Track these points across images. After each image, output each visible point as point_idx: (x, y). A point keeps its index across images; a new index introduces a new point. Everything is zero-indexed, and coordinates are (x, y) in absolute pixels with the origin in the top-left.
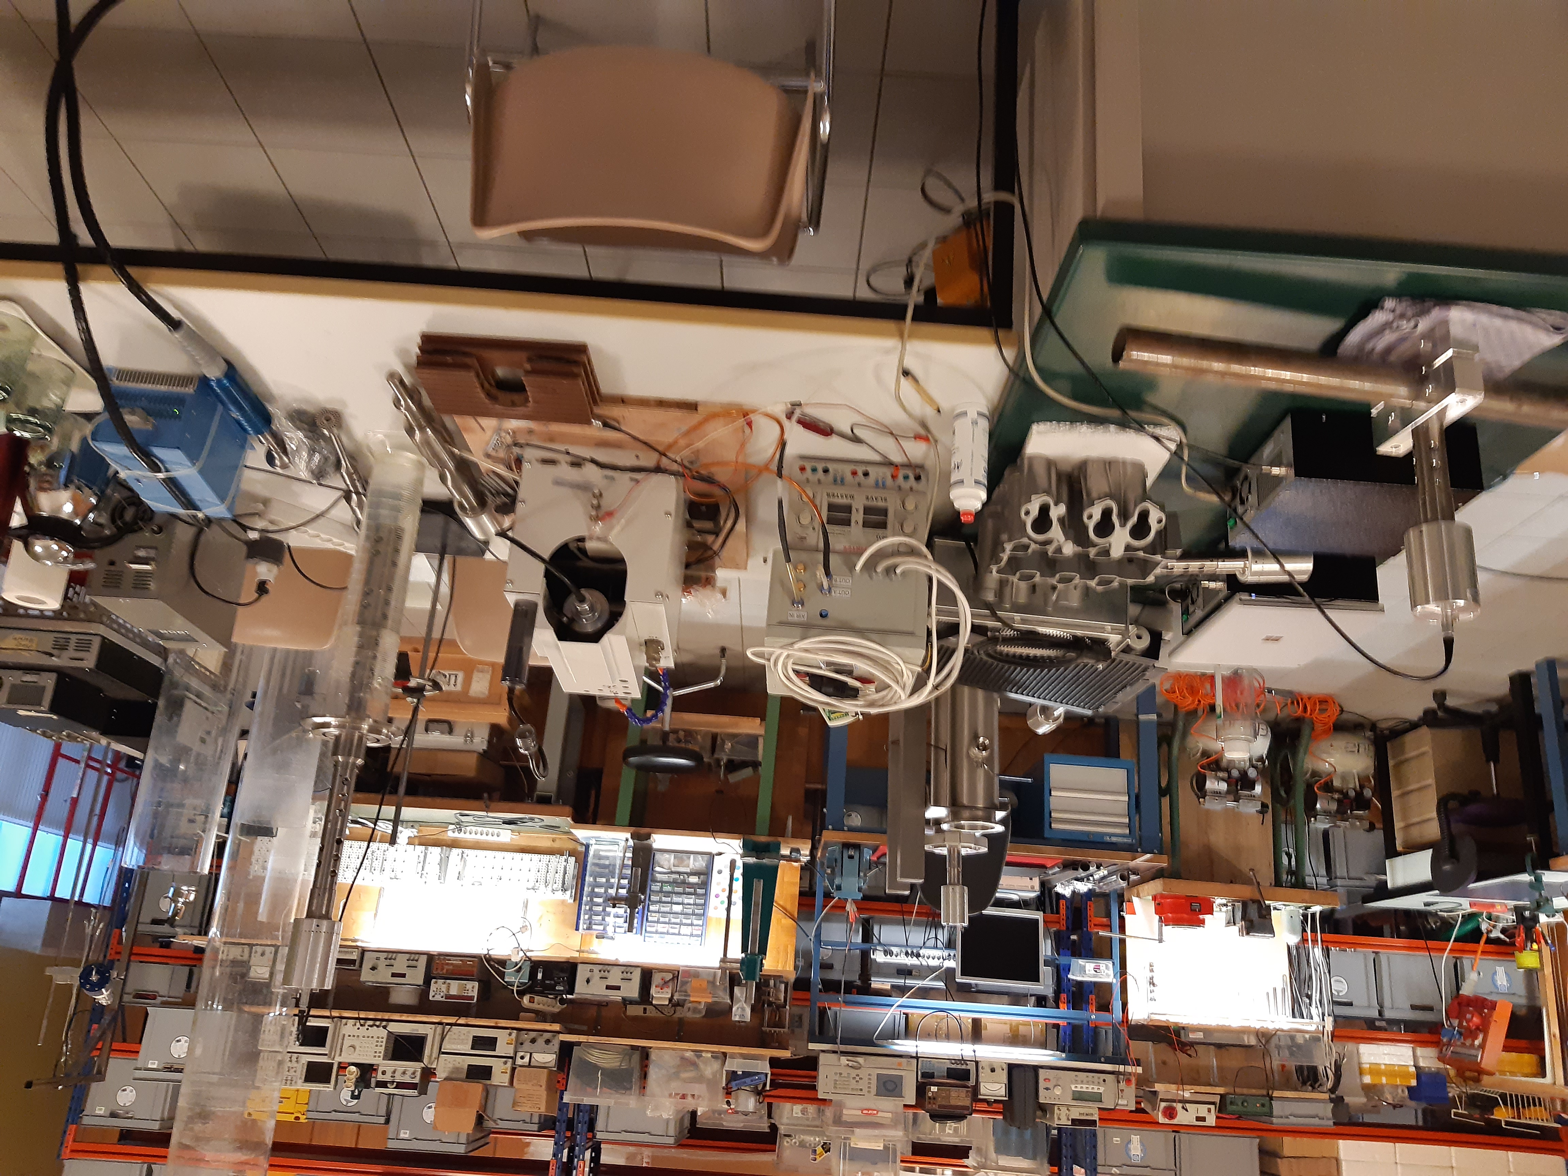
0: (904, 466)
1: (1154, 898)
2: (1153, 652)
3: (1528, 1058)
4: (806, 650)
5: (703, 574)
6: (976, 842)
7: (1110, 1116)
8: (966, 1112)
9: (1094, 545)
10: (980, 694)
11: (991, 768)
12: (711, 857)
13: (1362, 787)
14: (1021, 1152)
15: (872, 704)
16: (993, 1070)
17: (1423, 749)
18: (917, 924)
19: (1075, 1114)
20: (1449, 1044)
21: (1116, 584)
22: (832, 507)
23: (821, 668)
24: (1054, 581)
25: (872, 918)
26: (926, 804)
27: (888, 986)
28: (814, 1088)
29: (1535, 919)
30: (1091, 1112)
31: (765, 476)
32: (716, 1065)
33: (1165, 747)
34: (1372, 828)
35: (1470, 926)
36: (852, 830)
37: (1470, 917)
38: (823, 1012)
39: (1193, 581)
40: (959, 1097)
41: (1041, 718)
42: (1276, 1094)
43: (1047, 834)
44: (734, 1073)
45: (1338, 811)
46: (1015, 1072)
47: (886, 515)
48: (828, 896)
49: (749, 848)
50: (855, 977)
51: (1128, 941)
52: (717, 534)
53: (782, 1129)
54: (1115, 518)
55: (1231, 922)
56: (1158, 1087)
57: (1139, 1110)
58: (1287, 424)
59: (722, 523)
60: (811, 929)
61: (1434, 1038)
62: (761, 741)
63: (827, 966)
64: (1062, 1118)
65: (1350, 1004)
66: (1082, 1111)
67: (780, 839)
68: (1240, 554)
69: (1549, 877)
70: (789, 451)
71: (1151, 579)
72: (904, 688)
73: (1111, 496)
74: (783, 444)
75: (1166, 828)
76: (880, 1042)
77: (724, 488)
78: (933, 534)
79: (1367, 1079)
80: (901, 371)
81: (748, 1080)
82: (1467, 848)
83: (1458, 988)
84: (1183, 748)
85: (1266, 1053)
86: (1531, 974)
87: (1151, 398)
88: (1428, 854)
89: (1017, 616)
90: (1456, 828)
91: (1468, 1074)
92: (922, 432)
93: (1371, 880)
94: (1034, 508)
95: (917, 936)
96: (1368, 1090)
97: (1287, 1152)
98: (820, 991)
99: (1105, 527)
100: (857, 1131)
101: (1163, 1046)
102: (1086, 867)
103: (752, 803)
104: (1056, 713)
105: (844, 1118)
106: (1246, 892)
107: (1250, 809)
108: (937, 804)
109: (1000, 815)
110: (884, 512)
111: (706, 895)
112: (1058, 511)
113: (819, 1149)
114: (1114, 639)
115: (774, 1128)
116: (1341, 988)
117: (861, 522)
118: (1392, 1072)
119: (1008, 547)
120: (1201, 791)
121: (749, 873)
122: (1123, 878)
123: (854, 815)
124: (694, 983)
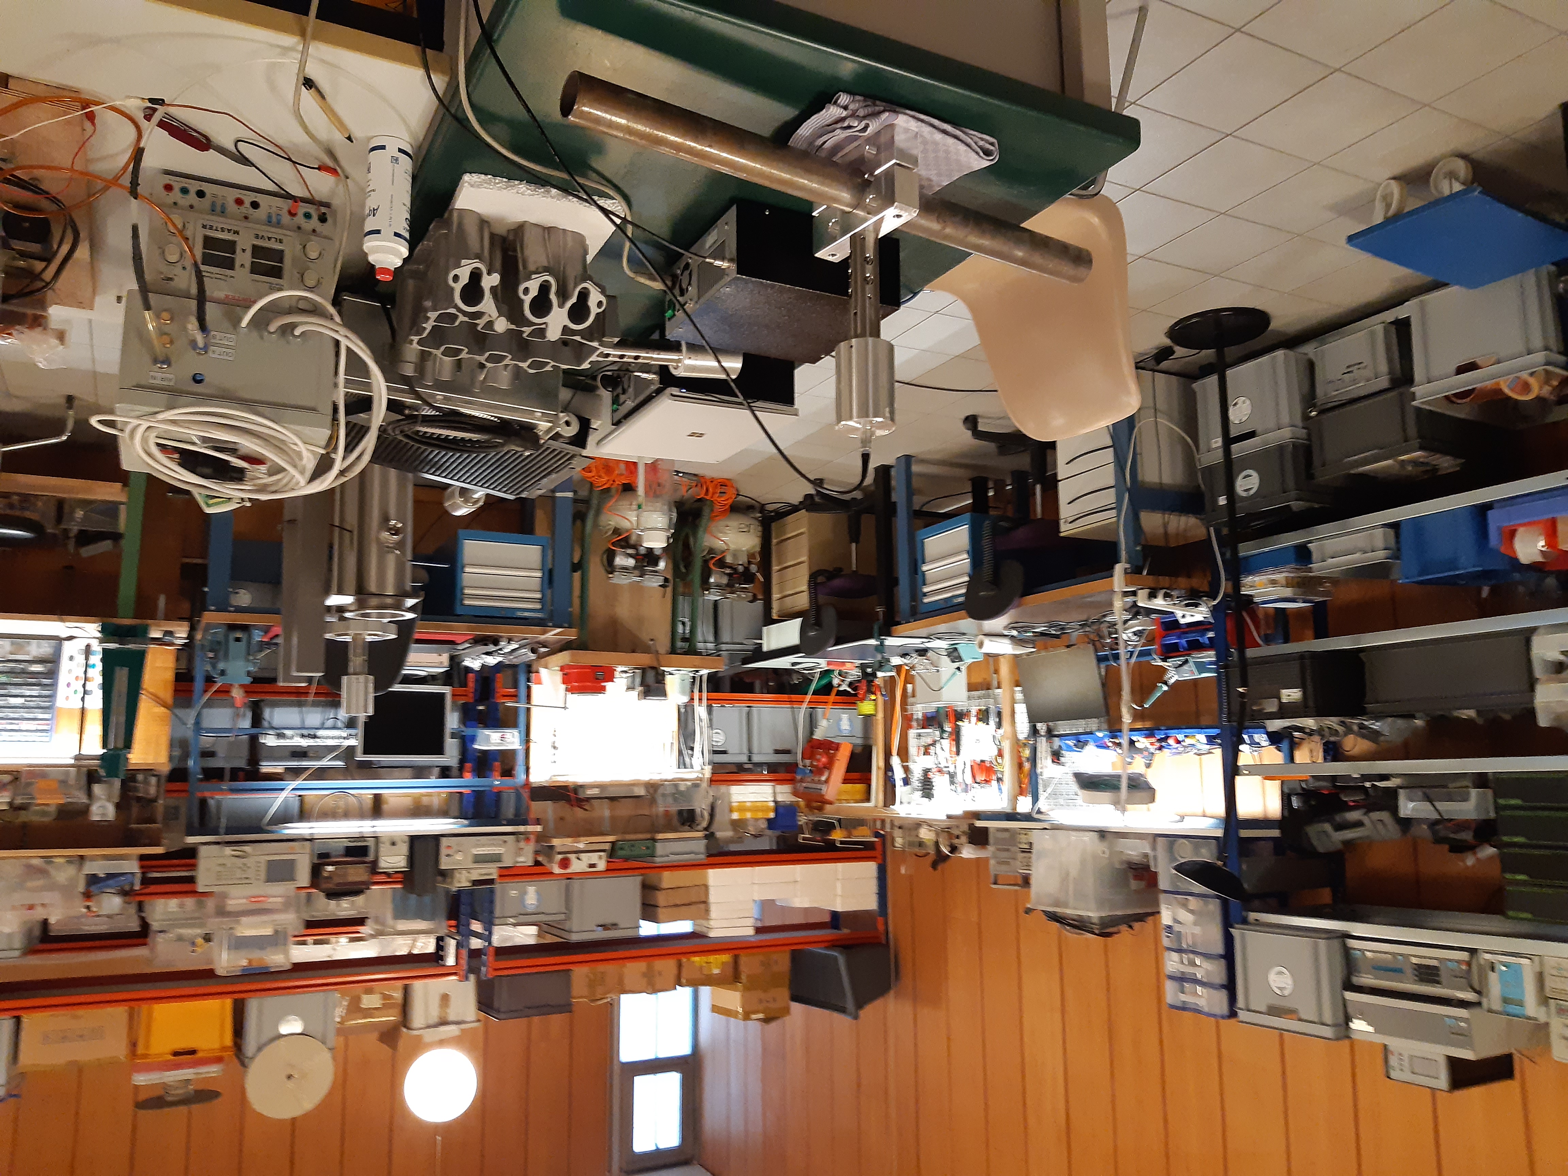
0: (304, 200)
1: (562, 669)
2: (580, 440)
3: (860, 787)
4: (174, 422)
5: (30, 312)
6: (384, 628)
7: (510, 874)
8: (364, 887)
9: (530, 324)
10: (393, 473)
11: (403, 553)
12: (59, 641)
13: (749, 563)
14: (420, 915)
15: (262, 489)
16: (393, 844)
17: (802, 530)
18: (315, 704)
19: (475, 876)
20: (802, 781)
21: (548, 368)
22: (208, 242)
23: (194, 444)
24: (482, 359)
25: (263, 701)
26: (327, 592)
27: (280, 770)
28: (191, 880)
29: (874, 675)
30: (491, 871)
31: (114, 191)
32: (71, 871)
33: (579, 523)
34: (754, 599)
35: (824, 682)
36: (240, 610)
37: (826, 673)
38: (203, 803)
39: (625, 369)
40: (356, 873)
41: (459, 500)
42: (660, 836)
43: (459, 611)
44: (94, 876)
45: (728, 585)
46: (417, 844)
47: (281, 261)
48: (209, 680)
49: (108, 633)
50: (241, 763)
51: (534, 711)
52: (48, 260)
53: (155, 925)
54: (553, 297)
55: (630, 688)
56: (556, 842)
57: (537, 863)
58: (733, 212)
59: (55, 247)
60: (190, 716)
61: (788, 776)
62: (122, 509)
63: (208, 754)
64: (462, 881)
65: (724, 752)
66: (483, 871)
67: (149, 621)
68: (675, 347)
69: (890, 641)
70: (149, 162)
71: (586, 366)
72: (302, 473)
73: (547, 270)
74: (138, 154)
75: (576, 601)
76: (269, 828)
77: (55, 200)
78: (339, 290)
79: (735, 816)
80: (302, 80)
81: (111, 882)
82: (829, 616)
83: (812, 733)
84: (596, 525)
85: (653, 801)
86: (868, 719)
87: (596, 163)
88: (798, 621)
89: (440, 395)
90: (822, 599)
91: (815, 804)
92: (330, 163)
93: (750, 644)
94: (464, 273)
95: (314, 717)
96: (737, 825)
97: (665, 884)
98: (201, 780)
99: (541, 305)
100: (244, 920)
101: (562, 803)
102: (496, 642)
103: (112, 581)
104: (476, 496)
105: (229, 909)
106: (645, 659)
107: (653, 582)
108: (340, 592)
109: (410, 602)
110: (279, 255)
111: (53, 686)
112: (491, 281)
113: (200, 941)
114: (543, 426)
115: (145, 926)
116: (719, 739)
117: (248, 265)
118: (756, 807)
119: (433, 315)
120: (610, 567)
121: (108, 658)
122: (533, 651)
123: (242, 591)
124: (41, 784)
